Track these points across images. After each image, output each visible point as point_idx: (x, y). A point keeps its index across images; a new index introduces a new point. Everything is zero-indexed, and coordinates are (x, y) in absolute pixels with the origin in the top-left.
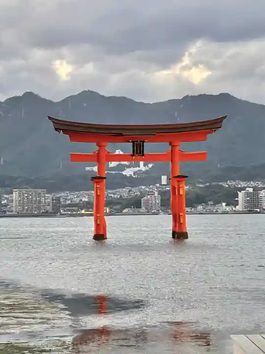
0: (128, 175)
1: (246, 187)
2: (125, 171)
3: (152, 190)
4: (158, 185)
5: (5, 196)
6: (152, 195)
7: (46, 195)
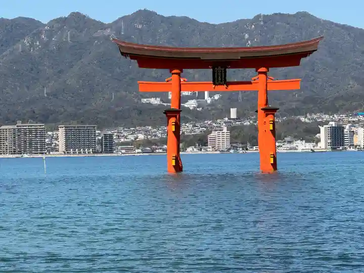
0: (191, 108)
1: (329, 122)
2: (187, 103)
3: (219, 125)
4: (226, 119)
5: (50, 133)
6: (220, 130)
7: (97, 132)
